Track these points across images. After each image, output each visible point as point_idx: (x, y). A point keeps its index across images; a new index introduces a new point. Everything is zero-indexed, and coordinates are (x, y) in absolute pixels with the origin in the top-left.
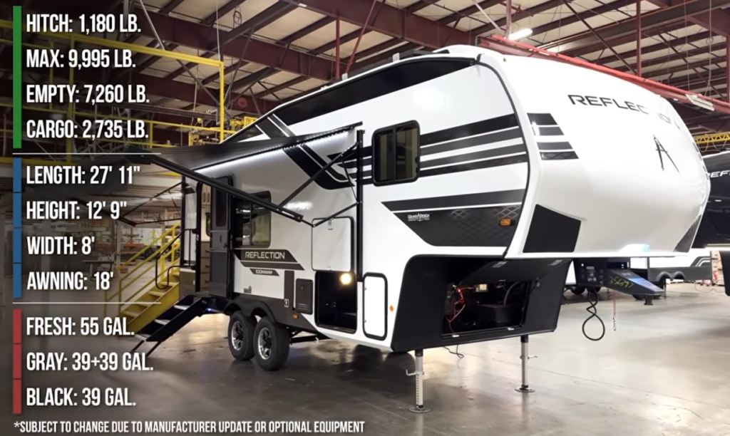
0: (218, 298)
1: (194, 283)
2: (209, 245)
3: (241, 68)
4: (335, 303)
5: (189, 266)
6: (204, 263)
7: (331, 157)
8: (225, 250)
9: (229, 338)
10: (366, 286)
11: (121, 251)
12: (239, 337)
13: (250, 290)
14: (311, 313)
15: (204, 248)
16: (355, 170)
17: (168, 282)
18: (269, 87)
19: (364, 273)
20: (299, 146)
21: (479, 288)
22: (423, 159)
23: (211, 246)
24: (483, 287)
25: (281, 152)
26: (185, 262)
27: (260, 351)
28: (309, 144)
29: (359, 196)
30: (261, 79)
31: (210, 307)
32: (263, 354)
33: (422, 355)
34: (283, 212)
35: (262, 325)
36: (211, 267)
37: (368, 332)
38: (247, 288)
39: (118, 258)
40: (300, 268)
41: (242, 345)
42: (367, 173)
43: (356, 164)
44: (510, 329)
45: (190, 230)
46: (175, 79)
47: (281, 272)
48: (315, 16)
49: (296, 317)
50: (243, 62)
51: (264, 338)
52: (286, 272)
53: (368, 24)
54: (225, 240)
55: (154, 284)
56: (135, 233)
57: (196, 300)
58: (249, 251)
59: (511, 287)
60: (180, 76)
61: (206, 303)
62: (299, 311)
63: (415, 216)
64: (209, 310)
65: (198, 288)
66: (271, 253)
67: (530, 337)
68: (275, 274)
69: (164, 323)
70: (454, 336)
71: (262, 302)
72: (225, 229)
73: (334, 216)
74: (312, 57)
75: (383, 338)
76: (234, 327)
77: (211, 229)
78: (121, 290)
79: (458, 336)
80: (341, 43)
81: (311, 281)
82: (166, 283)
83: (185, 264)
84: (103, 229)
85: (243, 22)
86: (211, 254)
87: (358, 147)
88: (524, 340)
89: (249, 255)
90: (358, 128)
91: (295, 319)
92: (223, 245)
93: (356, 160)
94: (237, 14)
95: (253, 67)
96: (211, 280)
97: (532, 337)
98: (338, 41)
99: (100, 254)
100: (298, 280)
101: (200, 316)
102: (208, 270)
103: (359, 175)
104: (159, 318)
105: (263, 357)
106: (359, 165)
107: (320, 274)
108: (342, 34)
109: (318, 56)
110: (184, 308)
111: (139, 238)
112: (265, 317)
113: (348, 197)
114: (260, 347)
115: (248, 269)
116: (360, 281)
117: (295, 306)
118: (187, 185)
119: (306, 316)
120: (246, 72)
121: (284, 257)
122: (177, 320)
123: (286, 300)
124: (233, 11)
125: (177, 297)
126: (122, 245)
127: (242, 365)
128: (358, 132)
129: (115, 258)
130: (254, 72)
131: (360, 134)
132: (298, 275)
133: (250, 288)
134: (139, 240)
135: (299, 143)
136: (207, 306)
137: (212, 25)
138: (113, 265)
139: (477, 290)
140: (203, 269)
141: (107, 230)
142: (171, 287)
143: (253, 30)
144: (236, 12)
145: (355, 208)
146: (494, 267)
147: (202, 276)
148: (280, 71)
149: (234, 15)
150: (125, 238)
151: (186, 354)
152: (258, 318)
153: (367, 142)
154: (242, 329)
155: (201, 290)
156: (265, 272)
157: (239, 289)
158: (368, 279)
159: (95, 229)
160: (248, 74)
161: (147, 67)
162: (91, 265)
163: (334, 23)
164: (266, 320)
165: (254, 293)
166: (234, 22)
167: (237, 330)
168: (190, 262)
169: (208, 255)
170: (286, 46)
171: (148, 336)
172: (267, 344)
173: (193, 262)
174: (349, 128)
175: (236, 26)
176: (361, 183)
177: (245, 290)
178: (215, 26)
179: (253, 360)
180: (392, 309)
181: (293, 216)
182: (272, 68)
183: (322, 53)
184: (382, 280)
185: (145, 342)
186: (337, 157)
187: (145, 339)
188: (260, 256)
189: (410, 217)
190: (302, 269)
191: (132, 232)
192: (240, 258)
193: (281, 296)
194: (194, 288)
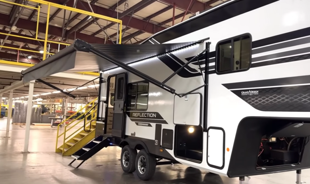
0: (116, 138)
1: (103, 129)
2: (113, 109)
3: (126, 31)
4: (185, 144)
5: (102, 120)
6: (109, 119)
7: (188, 59)
8: (122, 112)
9: (121, 160)
10: (209, 134)
11: (67, 114)
12: (127, 160)
13: (135, 134)
14: (172, 149)
15: (109, 111)
16: (203, 66)
17: (90, 128)
18: (139, 40)
19: (208, 127)
20: (167, 54)
21: (271, 139)
22: (253, 56)
23: (114, 110)
24: (274, 139)
25: (156, 58)
26: (99, 118)
27: (139, 169)
28: (173, 53)
29: (206, 81)
30: (135, 36)
31: (111, 143)
32: (140, 170)
33: (244, 180)
34: (164, 87)
35: (140, 154)
36: (113, 121)
37: (210, 163)
38: (133, 133)
39: (65, 117)
40: (165, 122)
41: (128, 164)
42: (212, 67)
43: (205, 62)
44: (293, 165)
45: (103, 101)
46: (96, 36)
47: (154, 125)
48: (163, 6)
49: (162, 150)
50: (128, 28)
51: (141, 161)
52: (156, 124)
53: (189, 9)
54: (122, 106)
55: (83, 129)
56: (73, 106)
57: (104, 139)
58: (135, 113)
59: (292, 140)
60: (98, 34)
61: (110, 140)
62: (163, 148)
63: (247, 92)
64: (111, 144)
65: (105, 132)
66: (148, 114)
67: (302, 170)
68: (150, 125)
69: (87, 150)
70: (263, 169)
71: (142, 141)
72: (122, 101)
73: (190, 93)
74: (159, 26)
75: (222, 168)
76: (124, 154)
77: (114, 101)
78: (65, 131)
79: (265, 169)
80: (175, 19)
81: (172, 130)
82: (89, 129)
83: (99, 119)
84: (59, 103)
85: (129, 8)
86: (114, 114)
87: (207, 52)
88: (298, 172)
89: (135, 115)
90: (207, 41)
91: (161, 152)
92: (121, 109)
93: (205, 60)
94: (126, 4)
95: (132, 30)
96: (113, 128)
97: (303, 171)
98: (174, 18)
99: (57, 115)
100: (164, 129)
101: (106, 147)
102: (112, 123)
103: (207, 68)
104: (84, 147)
105: (141, 173)
106: (207, 63)
107: (178, 127)
108: (176, 15)
109: (162, 26)
110: (98, 142)
111: (75, 109)
112: (143, 150)
113: (199, 82)
114: (139, 166)
115: (134, 122)
116: (206, 132)
117: (161, 144)
118: (102, 78)
119: (168, 151)
120: (128, 33)
121: (155, 116)
122: (94, 149)
123: (156, 141)
124: (124, 3)
125: (94, 136)
126: (67, 111)
127: (128, 176)
128: (207, 43)
129: (64, 117)
130: (132, 33)
131: (208, 44)
132: (164, 126)
133: (135, 133)
134: (75, 110)
135: (167, 53)
136: (110, 142)
137: (115, 10)
138: (62, 120)
139: (270, 141)
140: (108, 122)
141: (61, 104)
142: (91, 131)
143: (133, 12)
144: (126, 3)
145: (203, 88)
146: (295, 127)
147: (108, 125)
148: (145, 32)
149: (125, 4)
150: (69, 109)
151: (98, 167)
152: (138, 151)
153: (212, 49)
154: (129, 156)
155: (107, 133)
156: (144, 124)
157: (128, 133)
158: (210, 130)
159: (55, 103)
160: (129, 34)
161: (83, 29)
162: (52, 120)
163: (172, 9)
164: (143, 151)
165: (136, 136)
166: (125, 7)
167: (126, 156)
168: (102, 118)
169: (112, 115)
170: (148, 21)
171: (79, 157)
172: (143, 165)
173: (103, 118)
174: (200, 42)
175: (126, 10)
176: (207, 73)
177: (132, 134)
178: (116, 10)
179: (134, 173)
180: (228, 150)
181: (170, 90)
182: (141, 31)
183: (164, 24)
184: (221, 131)
185: (77, 160)
186: (192, 59)
187: (77, 158)
188: (141, 115)
189: (243, 93)
190: (167, 123)
191: (72, 106)
192: (129, 116)
193: (153, 138)
194: (103, 132)
